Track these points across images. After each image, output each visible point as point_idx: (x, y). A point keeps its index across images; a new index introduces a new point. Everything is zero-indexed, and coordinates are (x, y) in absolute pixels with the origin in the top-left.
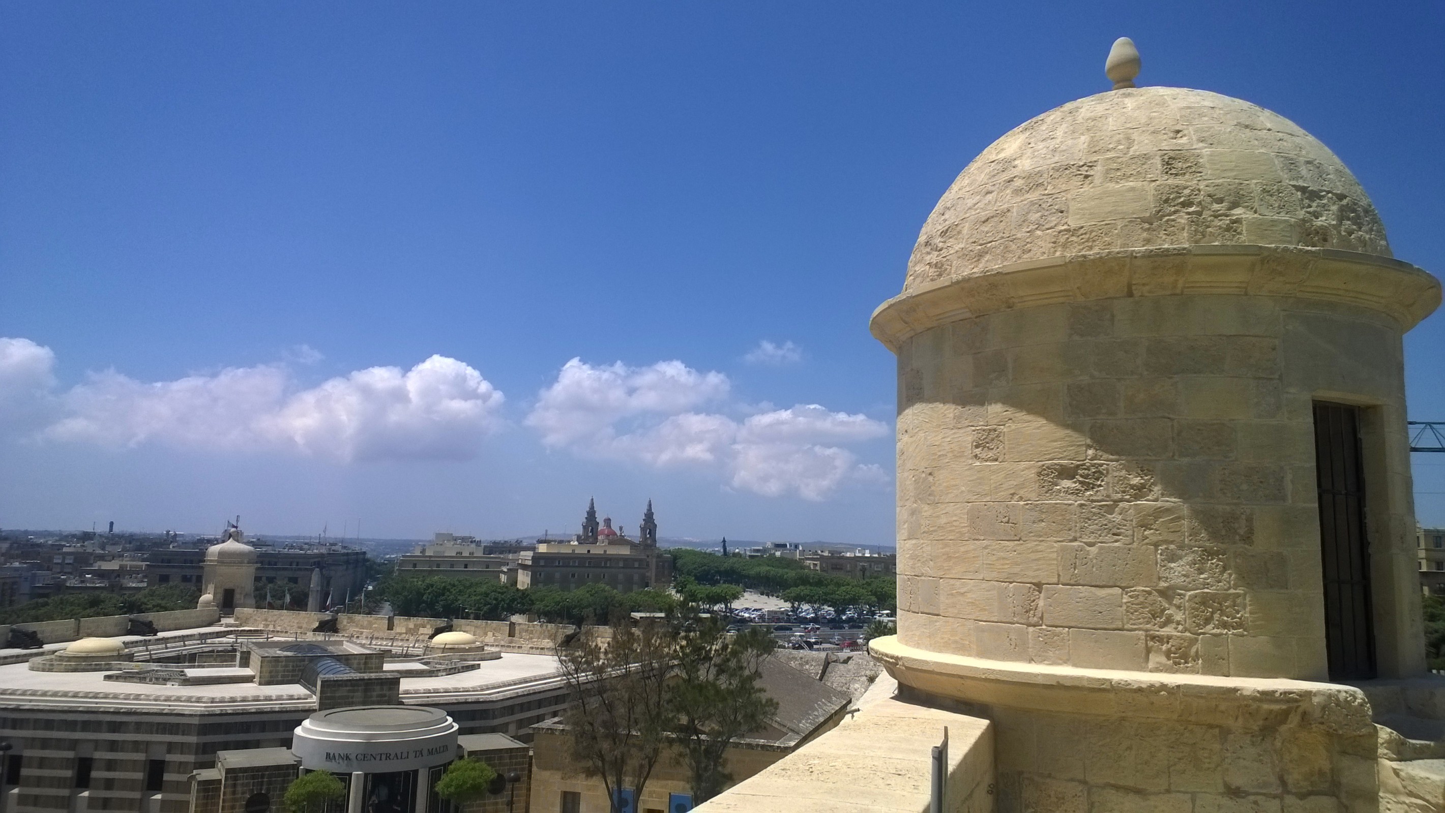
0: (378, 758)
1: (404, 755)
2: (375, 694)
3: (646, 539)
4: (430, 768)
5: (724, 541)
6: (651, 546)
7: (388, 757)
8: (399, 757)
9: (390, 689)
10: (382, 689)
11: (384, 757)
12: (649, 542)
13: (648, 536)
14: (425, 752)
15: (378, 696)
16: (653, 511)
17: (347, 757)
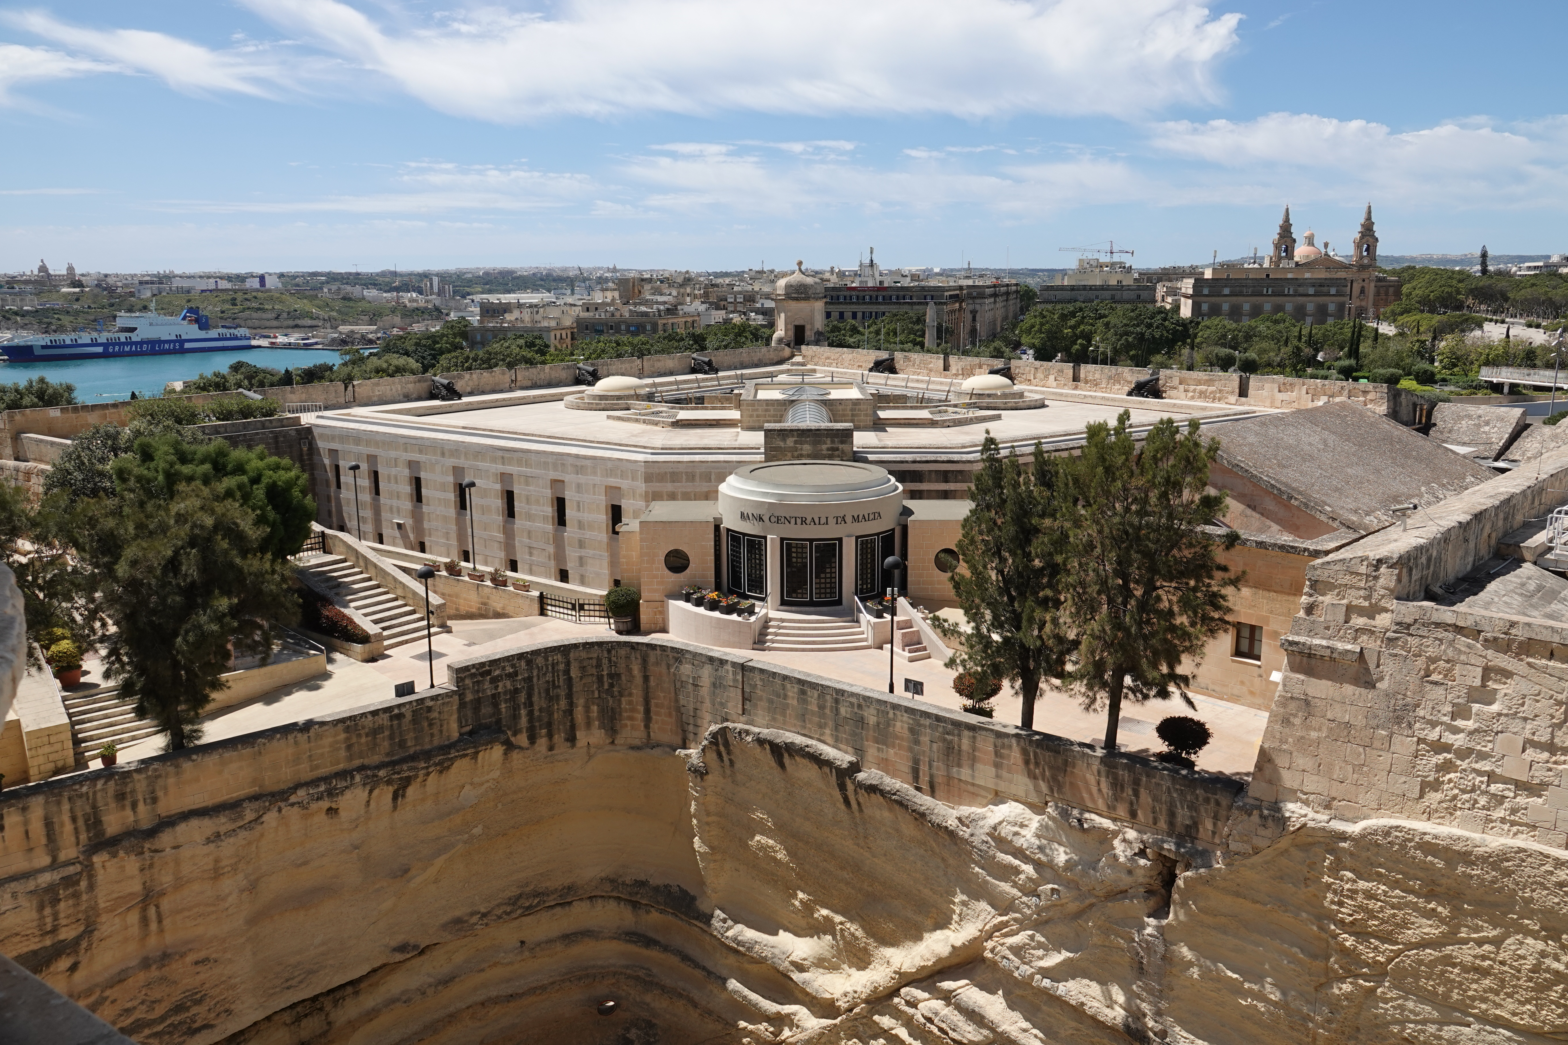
0: (793, 521)
1: (823, 520)
2: (824, 447)
3: (1362, 257)
4: (857, 538)
5: (1484, 255)
6: (1370, 266)
7: (804, 521)
8: (817, 521)
9: (842, 442)
10: (833, 442)
11: (799, 521)
12: (1366, 261)
13: (1365, 254)
14: (849, 519)
15: (828, 449)
16: (1373, 220)
17: (761, 519)
